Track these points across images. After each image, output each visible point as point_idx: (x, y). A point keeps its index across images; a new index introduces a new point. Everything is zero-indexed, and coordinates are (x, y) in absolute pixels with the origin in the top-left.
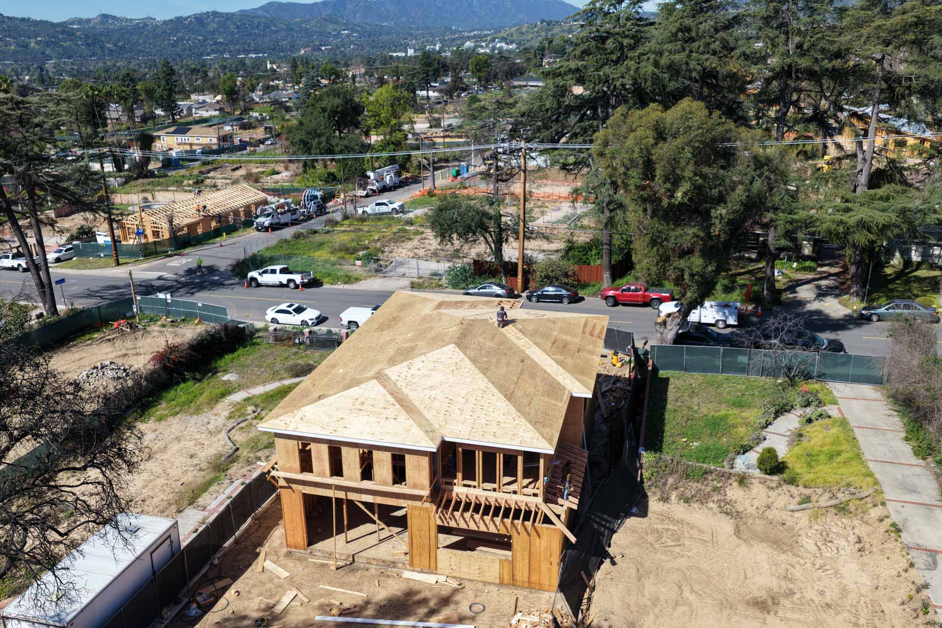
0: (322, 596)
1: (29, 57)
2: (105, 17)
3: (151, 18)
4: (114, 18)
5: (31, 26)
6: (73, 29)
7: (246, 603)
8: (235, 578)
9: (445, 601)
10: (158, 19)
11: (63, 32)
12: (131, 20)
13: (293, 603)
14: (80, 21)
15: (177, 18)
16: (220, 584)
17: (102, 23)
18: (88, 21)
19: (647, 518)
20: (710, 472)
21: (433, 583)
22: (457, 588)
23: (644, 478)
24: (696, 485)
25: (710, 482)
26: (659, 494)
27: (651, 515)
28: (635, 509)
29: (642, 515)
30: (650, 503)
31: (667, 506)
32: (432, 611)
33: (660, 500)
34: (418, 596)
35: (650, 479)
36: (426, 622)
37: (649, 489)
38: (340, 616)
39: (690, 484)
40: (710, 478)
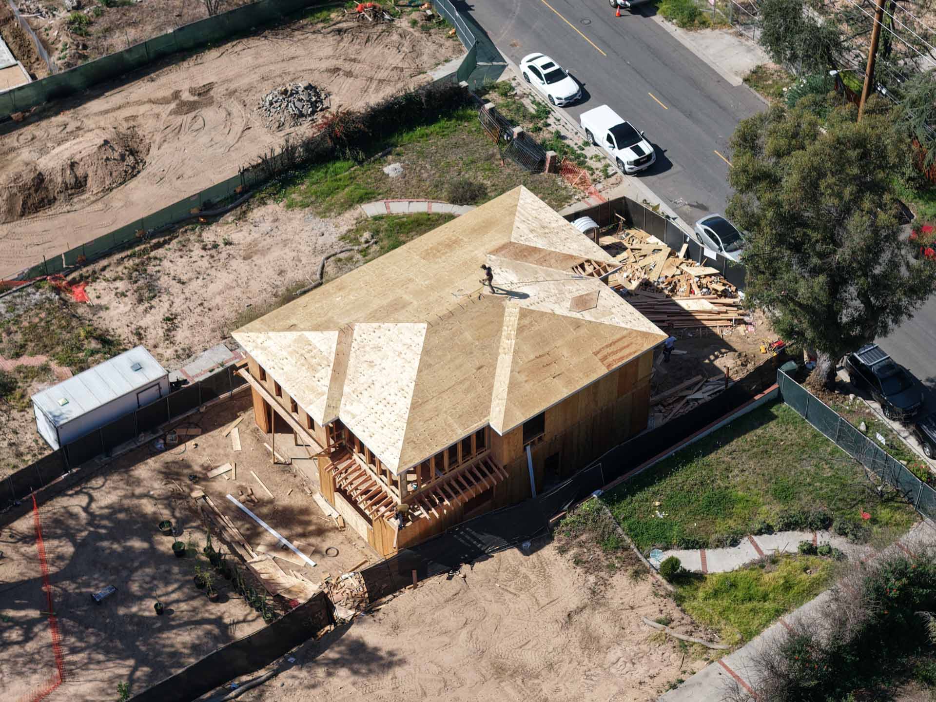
0: (246, 480)
7: (196, 457)
8: (205, 431)
9: (321, 532)
13: (224, 475)
16: (192, 431)
19: (527, 557)
20: (626, 549)
21: (327, 515)
22: (337, 529)
23: (563, 522)
24: (600, 553)
25: (614, 558)
26: (563, 542)
27: (533, 557)
28: (527, 545)
29: (526, 553)
30: (547, 547)
31: (559, 557)
32: (303, 535)
33: (559, 548)
34: (306, 518)
35: (567, 525)
36: (291, 541)
37: (559, 533)
38: (243, 503)
39: (596, 549)
40: (619, 555)
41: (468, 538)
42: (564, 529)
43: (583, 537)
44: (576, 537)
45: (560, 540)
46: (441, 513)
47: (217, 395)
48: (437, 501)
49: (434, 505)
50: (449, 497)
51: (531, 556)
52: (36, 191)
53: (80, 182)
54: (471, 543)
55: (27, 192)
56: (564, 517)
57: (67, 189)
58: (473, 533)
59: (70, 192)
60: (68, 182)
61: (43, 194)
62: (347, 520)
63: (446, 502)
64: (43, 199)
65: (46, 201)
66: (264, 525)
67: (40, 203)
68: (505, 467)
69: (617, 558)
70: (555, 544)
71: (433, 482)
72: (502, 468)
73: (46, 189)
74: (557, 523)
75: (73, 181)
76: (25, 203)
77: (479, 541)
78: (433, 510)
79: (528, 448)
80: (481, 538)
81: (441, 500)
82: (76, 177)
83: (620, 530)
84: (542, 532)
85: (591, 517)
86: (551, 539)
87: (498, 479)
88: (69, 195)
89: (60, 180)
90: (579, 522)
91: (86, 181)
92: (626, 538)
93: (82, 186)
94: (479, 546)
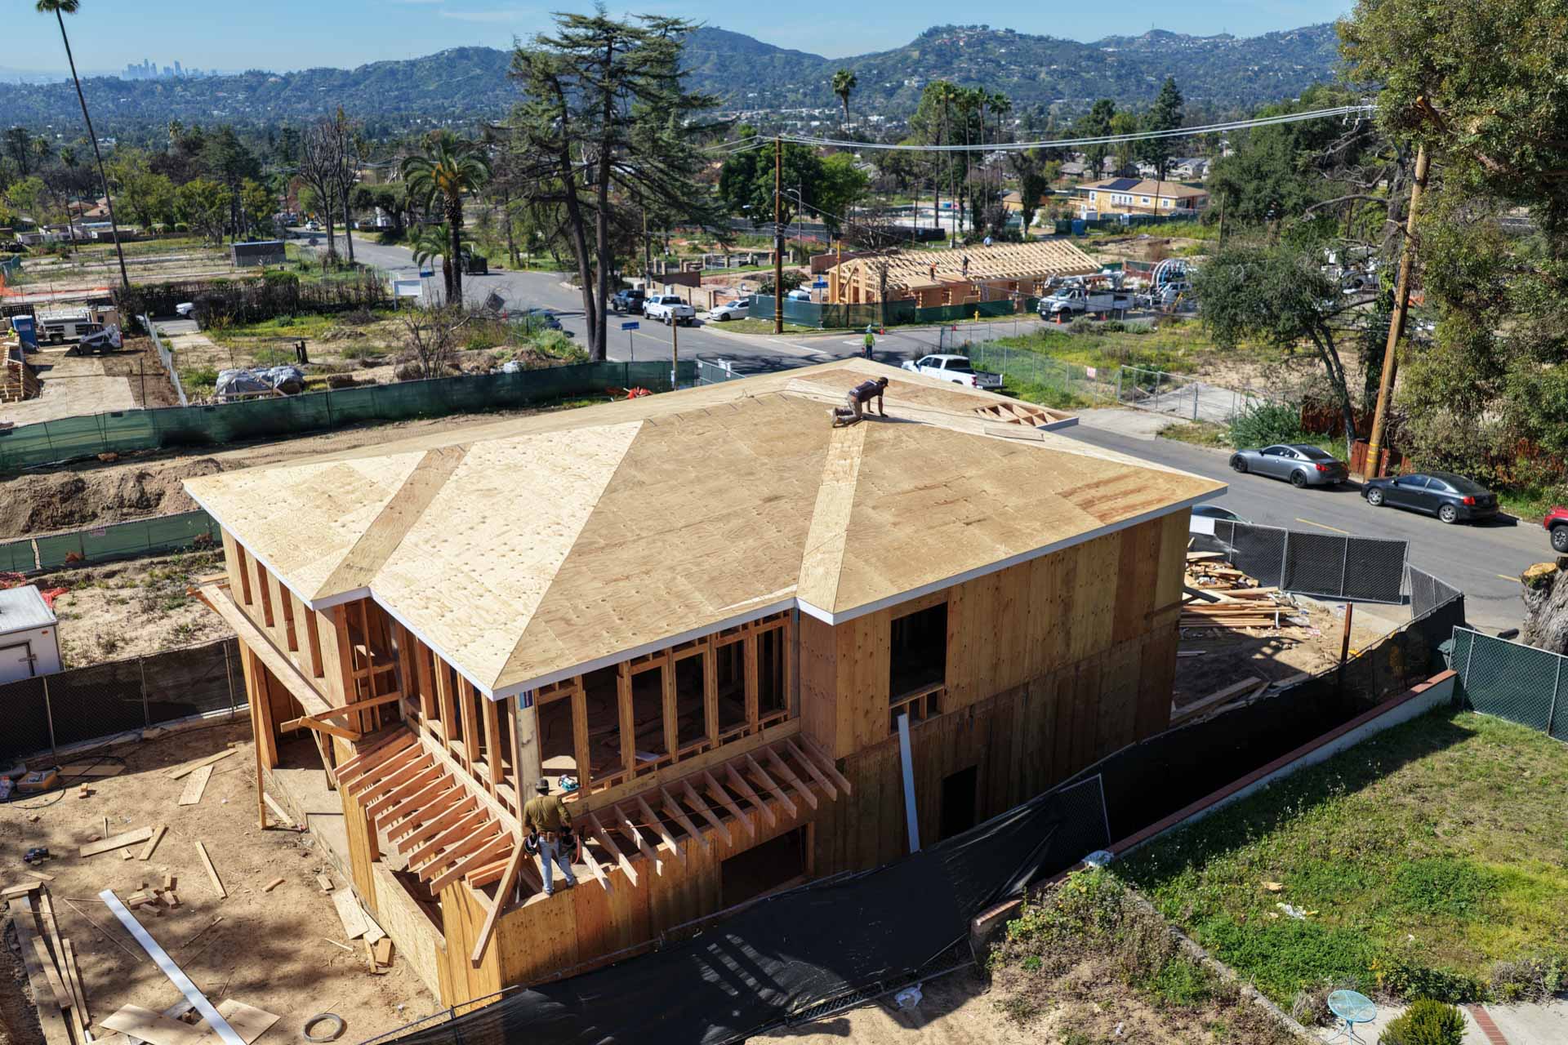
0: (173, 863)
1: (1033, 94)
2: (1158, 33)
3: (1227, 36)
4: (1171, 36)
5: (1048, 48)
6: (1106, 52)
7: (72, 818)
9: (313, 979)
10: (1238, 37)
11: (1090, 57)
12: (1196, 38)
13: (122, 851)
14: (1118, 41)
15: (1270, 36)
17: (1151, 44)
18: (1132, 40)
19: (913, 1033)
20: (1228, 1000)
21: (352, 935)
22: (365, 970)
23: (1015, 927)
24: (1148, 1014)
25: (1196, 1028)
26: (1022, 987)
27: (934, 1030)
28: (910, 996)
29: (910, 1019)
30: (973, 1003)
31: (1013, 1030)
32: (260, 987)
33: (1010, 1005)
34: (287, 945)
35: (1026, 936)
36: (213, 997)
37: (1008, 959)
38: (135, 908)
39: (1129, 1003)
40: (1210, 1016)
41: (731, 964)
42: (1019, 948)
43: (1084, 970)
44: (1059, 970)
45: (1011, 982)
46: (645, 870)
47: (195, 711)
48: (638, 837)
49: (630, 850)
50: (677, 832)
51: (926, 1030)
52: (63, 501)
53: (148, 500)
54: (739, 984)
55: (46, 499)
56: (1015, 914)
57: (121, 505)
58: (750, 952)
59: (125, 510)
60: (126, 496)
61: (75, 506)
62: (403, 948)
63: (668, 844)
64: (72, 514)
65: (77, 516)
66: (160, 957)
67: (65, 516)
68: (840, 764)
69: (1207, 1027)
70: (997, 993)
71: (631, 785)
72: (831, 767)
73: (85, 501)
74: (998, 933)
75: (135, 496)
76: (35, 514)
77: (765, 980)
78: (624, 862)
79: (903, 720)
80: (770, 968)
81: (653, 839)
82: (143, 492)
83: (1190, 945)
84: (951, 959)
85: (1096, 913)
86: (981, 980)
87: (820, 794)
88: (122, 515)
89: (113, 491)
90: (1063, 926)
91: (159, 499)
92: (1217, 966)
93: (148, 506)
94: (764, 993)
